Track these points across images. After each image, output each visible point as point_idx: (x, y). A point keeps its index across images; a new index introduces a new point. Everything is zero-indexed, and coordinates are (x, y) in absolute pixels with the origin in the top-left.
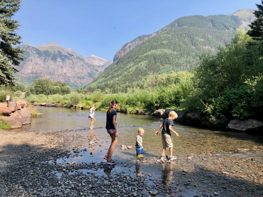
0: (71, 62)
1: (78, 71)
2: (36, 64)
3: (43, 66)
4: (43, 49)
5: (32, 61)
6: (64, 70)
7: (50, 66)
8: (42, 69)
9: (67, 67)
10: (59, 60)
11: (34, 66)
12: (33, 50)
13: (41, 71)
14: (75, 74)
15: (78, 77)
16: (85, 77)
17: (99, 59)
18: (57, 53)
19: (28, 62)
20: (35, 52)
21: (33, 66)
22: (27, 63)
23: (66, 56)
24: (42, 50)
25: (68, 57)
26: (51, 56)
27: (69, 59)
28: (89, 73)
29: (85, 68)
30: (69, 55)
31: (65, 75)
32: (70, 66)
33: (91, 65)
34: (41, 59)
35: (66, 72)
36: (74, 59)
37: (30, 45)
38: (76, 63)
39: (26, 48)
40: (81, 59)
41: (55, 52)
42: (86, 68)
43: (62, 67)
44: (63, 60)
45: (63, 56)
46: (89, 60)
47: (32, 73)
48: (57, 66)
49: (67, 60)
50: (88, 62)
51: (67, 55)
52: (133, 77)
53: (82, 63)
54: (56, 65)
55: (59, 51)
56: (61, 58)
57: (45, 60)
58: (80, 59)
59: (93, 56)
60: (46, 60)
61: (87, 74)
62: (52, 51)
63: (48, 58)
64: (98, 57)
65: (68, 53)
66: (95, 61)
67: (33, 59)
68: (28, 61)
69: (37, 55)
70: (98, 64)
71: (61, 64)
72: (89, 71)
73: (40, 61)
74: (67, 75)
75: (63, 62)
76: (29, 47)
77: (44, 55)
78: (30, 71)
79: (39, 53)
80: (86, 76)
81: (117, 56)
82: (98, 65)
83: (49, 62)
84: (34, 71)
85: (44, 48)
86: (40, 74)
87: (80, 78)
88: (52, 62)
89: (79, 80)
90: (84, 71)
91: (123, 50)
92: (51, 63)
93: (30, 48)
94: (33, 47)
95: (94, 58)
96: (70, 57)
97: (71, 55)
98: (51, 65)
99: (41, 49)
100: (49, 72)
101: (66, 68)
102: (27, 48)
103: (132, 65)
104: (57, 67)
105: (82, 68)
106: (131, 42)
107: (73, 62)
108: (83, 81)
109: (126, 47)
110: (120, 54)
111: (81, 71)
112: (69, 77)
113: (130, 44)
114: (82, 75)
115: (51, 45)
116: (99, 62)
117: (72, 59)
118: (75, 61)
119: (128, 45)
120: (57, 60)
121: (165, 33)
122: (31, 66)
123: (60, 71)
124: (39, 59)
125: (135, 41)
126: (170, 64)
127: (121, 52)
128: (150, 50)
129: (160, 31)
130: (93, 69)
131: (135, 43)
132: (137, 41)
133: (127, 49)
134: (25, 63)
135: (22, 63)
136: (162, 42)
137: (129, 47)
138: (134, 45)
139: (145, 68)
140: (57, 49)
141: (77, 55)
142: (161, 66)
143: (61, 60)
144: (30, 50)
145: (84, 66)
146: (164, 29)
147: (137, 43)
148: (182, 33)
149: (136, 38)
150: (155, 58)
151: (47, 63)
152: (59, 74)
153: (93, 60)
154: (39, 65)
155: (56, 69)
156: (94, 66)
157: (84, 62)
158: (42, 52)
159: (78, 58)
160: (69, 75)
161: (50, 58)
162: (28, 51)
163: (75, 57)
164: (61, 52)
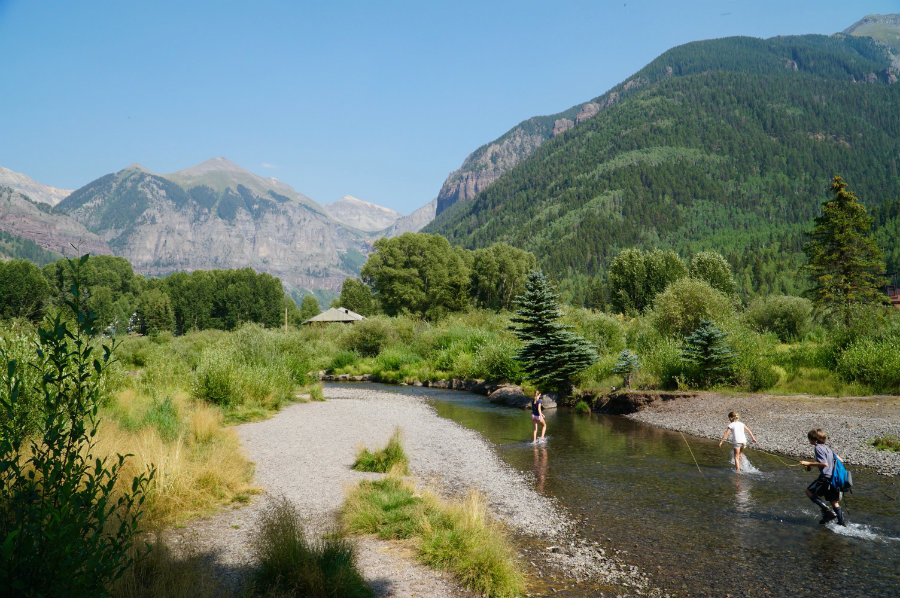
0: (282, 220)
1: (309, 253)
2: (170, 231)
3: (190, 238)
4: (189, 182)
5: (153, 221)
6: (261, 249)
7: (214, 237)
8: (187, 247)
9: (270, 239)
10: (242, 215)
11: (163, 240)
12: (158, 185)
13: (184, 254)
14: (299, 262)
15: (309, 270)
16: (331, 269)
17: (371, 209)
18: (236, 192)
19: (142, 228)
20: (163, 193)
21: (159, 240)
22: (137, 228)
23: (265, 203)
24: (186, 185)
25: (274, 206)
26: (217, 204)
27: (277, 212)
28: (342, 257)
29: (329, 239)
30: (273, 200)
31: (264, 266)
32: (281, 234)
33: (347, 231)
34: (184, 214)
35: (268, 256)
36: (291, 213)
37: (144, 169)
38: (299, 223)
39: (134, 180)
40: (315, 211)
41: (228, 189)
42: (333, 240)
43: (254, 241)
44: (257, 216)
45: (254, 202)
46: (337, 215)
47: (157, 264)
48: (238, 236)
49: (268, 216)
50: (337, 219)
51: (268, 197)
53: (318, 224)
54: (233, 233)
55: (241, 188)
56: (251, 210)
57: (196, 219)
58: (310, 209)
59: (350, 198)
60: (202, 218)
61: (336, 260)
62: (216, 187)
63: (206, 211)
64: (369, 204)
65: (273, 194)
66: (357, 217)
67: (158, 215)
68: (142, 223)
69: (170, 202)
70: (370, 224)
71: (251, 227)
72: (344, 251)
73: (179, 221)
74: (272, 267)
75: (256, 224)
76: (142, 176)
77: (194, 202)
78: (148, 258)
79: (177, 195)
80: (334, 266)
81: (453, 191)
82: (368, 228)
83: (210, 223)
84: (164, 255)
85: (189, 178)
86: (182, 264)
87: (315, 275)
88: (221, 225)
89: (312, 282)
90: (328, 249)
91: (472, 170)
92: (217, 228)
93: (148, 179)
94: (155, 177)
95: (353, 206)
96: (279, 205)
97: (283, 199)
98: (219, 233)
99: (180, 183)
100: (213, 257)
101: (268, 245)
102: (136, 181)
103: (556, 208)
104: (236, 241)
105: (321, 239)
106: (499, 141)
107: (289, 220)
108: (326, 286)
109: (483, 158)
110: (462, 185)
111: (318, 251)
112: (279, 273)
113: (497, 148)
114: (322, 265)
115: (212, 169)
116: (371, 221)
117: (285, 212)
118: (296, 218)
119: (490, 150)
120: (238, 217)
121: (654, 95)
122: (151, 238)
123: (247, 253)
124: (176, 217)
125: (510, 138)
126: (712, 197)
127: (465, 175)
128: (612, 153)
129: (613, 95)
130: (356, 243)
131: (512, 142)
132: (518, 139)
133: (486, 166)
134: (130, 232)
135: (121, 231)
136: (654, 124)
137: (494, 159)
138: (508, 149)
139: (619, 217)
140: (235, 180)
141: (299, 197)
142: (680, 207)
143: (249, 218)
144: (148, 185)
145: (327, 235)
146: (626, 87)
147: (518, 145)
148: (714, 90)
149: (515, 129)
150: (647, 178)
151: (204, 228)
152: (245, 262)
153: (351, 213)
154: (179, 234)
155: (234, 248)
156: (357, 233)
157: (324, 219)
158: (186, 190)
159: (306, 207)
160: (277, 265)
161: (214, 211)
162: (140, 189)
163: (295, 204)
164: (246, 189)
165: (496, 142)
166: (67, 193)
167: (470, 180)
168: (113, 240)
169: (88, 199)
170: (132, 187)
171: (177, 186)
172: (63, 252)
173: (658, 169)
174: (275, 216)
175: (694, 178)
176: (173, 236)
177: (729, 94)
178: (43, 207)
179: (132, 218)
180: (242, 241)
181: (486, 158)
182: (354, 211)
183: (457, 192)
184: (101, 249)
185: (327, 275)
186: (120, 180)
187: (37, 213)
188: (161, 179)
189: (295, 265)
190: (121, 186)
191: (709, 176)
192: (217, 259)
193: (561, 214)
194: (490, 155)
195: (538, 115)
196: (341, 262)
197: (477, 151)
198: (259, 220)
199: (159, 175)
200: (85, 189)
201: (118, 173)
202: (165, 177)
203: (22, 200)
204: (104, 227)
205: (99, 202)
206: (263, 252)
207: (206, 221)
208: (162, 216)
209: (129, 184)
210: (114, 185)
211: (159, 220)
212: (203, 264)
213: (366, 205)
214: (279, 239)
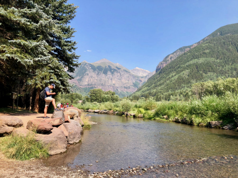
0: (119, 74)
1: (125, 82)
2: (92, 77)
3: (96, 79)
4: (97, 65)
5: (88, 75)
7: (102, 78)
8: (96, 81)
9: (115, 79)
10: (109, 73)
11: (90, 79)
12: (89, 66)
13: (95, 83)
15: (125, 87)
17: (143, 71)
18: (108, 67)
19: (85, 76)
20: (90, 68)
23: (115, 70)
25: (117, 71)
26: (103, 70)
27: (117, 72)
28: (133, 84)
30: (117, 69)
31: (114, 86)
33: (135, 77)
34: (95, 73)
35: (115, 83)
36: (121, 72)
37: (86, 62)
38: (123, 75)
40: (127, 72)
41: (106, 66)
42: (131, 79)
43: (111, 79)
44: (112, 73)
45: (112, 70)
46: (134, 72)
47: (88, 85)
48: (108, 78)
49: (115, 73)
50: (133, 74)
51: (116, 68)
52: (175, 85)
53: (128, 75)
54: (106, 77)
55: (109, 66)
56: (111, 72)
57: (98, 74)
58: (126, 71)
59: (137, 68)
60: (99, 74)
61: (132, 84)
62: (103, 66)
63: (100, 72)
65: (117, 67)
66: (139, 73)
67: (89, 73)
68: (85, 75)
69: (92, 70)
70: (142, 75)
71: (111, 76)
72: (134, 82)
74: (116, 86)
75: (112, 75)
77: (98, 70)
78: (86, 83)
79: (94, 68)
80: (131, 86)
81: (160, 67)
82: (142, 76)
83: (101, 75)
84: (90, 83)
86: (94, 85)
87: (126, 88)
88: (104, 75)
89: (126, 90)
90: (130, 82)
91: (165, 61)
93: (87, 64)
94: (89, 64)
95: (138, 70)
96: (118, 71)
97: (119, 69)
98: (103, 78)
99: (95, 65)
100: (101, 83)
101: (115, 80)
102: (84, 65)
103: (174, 74)
104: (107, 79)
105: (128, 79)
106: (173, 54)
107: (120, 74)
108: (129, 91)
109: (168, 58)
110: (162, 65)
111: (128, 82)
112: (118, 87)
113: (172, 55)
114: (128, 85)
115: (103, 61)
116: (142, 74)
118: (122, 74)
119: (170, 56)
120: (108, 73)
121: (207, 43)
122: (87, 79)
123: (110, 82)
124: (93, 73)
125: (176, 53)
126: (214, 71)
127: (163, 63)
128: (191, 59)
129: (201, 41)
130: (138, 80)
131: (176, 54)
133: (168, 60)
134: (82, 77)
135: (80, 77)
136: (204, 51)
137: (171, 58)
138: (175, 56)
139: (187, 77)
140: (108, 64)
141: (124, 68)
142: (204, 74)
143: (111, 74)
144: (87, 66)
145: (130, 78)
146: (205, 39)
147: (178, 54)
148: (225, 41)
149: (178, 50)
150: (197, 66)
151: (100, 76)
152: (109, 85)
153: (137, 72)
154: (94, 78)
155: (107, 81)
156: (138, 77)
157: (129, 74)
158: (96, 67)
159: (125, 71)
160: (117, 85)
161: (102, 72)
162: (85, 67)
163: (122, 70)
164: (110, 66)
165: (172, 54)
167: (164, 64)
168: (79, 79)
170: (84, 66)
171: (94, 66)
173: (201, 64)
175: (210, 66)
176: (92, 78)
177: (229, 42)
179: (83, 74)
180: (109, 79)
181: (169, 58)
182: (138, 71)
184: (75, 81)
185: (129, 88)
188: (90, 64)
189: (121, 85)
190: (81, 66)
191: (215, 66)
192: (102, 84)
193: (175, 75)
194: (170, 57)
196: (133, 85)
197: (167, 56)
198: (113, 74)
202: (92, 64)
204: (77, 76)
206: (114, 82)
207: (100, 74)
208: (90, 73)
209: (83, 66)
211: (89, 74)
212: (99, 85)
213: (141, 70)
214: (118, 79)
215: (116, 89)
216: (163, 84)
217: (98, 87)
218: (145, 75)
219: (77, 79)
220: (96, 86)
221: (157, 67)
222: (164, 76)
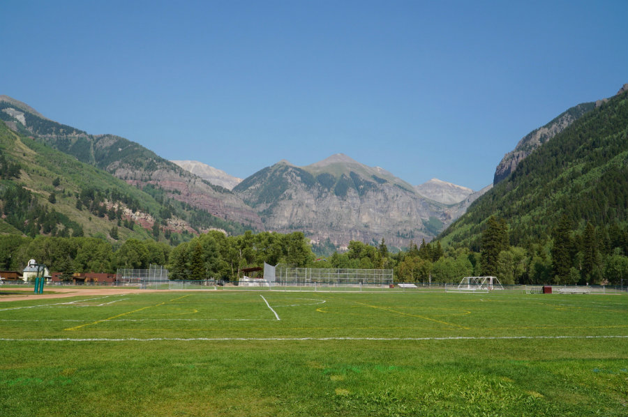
0: (380, 196)
1: (399, 220)
2: (300, 204)
3: (314, 209)
4: (318, 171)
5: (290, 198)
6: (364, 217)
7: (331, 208)
8: (312, 215)
9: (371, 210)
10: (352, 192)
11: (295, 210)
12: (296, 174)
13: (309, 220)
14: (391, 227)
15: (399, 233)
16: (415, 232)
17: (452, 188)
18: (349, 176)
19: (282, 202)
20: (299, 178)
21: (293, 210)
22: (280, 203)
23: (369, 185)
24: (315, 173)
25: (375, 186)
26: (335, 186)
27: (376, 190)
28: (425, 224)
29: (415, 210)
30: (375, 182)
31: (366, 229)
32: (379, 206)
33: (430, 204)
34: (312, 193)
35: (369, 222)
36: (387, 191)
37: (289, 163)
38: (393, 198)
39: (282, 170)
40: (406, 190)
41: (343, 175)
42: (418, 210)
43: (359, 211)
44: (362, 193)
45: (361, 184)
46: (426, 193)
47: (291, 227)
48: (347, 208)
49: (370, 193)
50: (424, 196)
51: (371, 180)
53: (407, 198)
54: (344, 206)
55: (352, 174)
56: (358, 189)
57: (320, 196)
58: (403, 188)
59: (435, 180)
60: (323, 195)
61: (420, 225)
62: (336, 174)
63: (326, 190)
64: (450, 184)
65: (375, 178)
66: (441, 194)
67: (293, 194)
68: (282, 199)
69: (303, 185)
70: (450, 199)
71: (357, 201)
72: (427, 219)
73: (308, 198)
74: (371, 230)
75: (361, 199)
76: (287, 167)
77: (319, 185)
78: (285, 223)
79: (308, 179)
80: (418, 230)
81: (507, 166)
82: (449, 202)
83: (328, 198)
84: (295, 221)
85: (318, 168)
86: (307, 227)
87: (403, 236)
88: (335, 199)
89: (401, 242)
90: (414, 217)
91: (523, 150)
92: (332, 202)
93: (290, 170)
94: (295, 168)
95: (437, 186)
96: (379, 186)
97: (382, 181)
98: (334, 206)
99: (312, 172)
100: (329, 222)
101: (369, 214)
102: (283, 171)
103: (579, 168)
104: (346, 211)
105: (409, 210)
106: (548, 125)
107: (386, 196)
109: (532, 140)
111: (406, 218)
112: (377, 234)
113: (546, 131)
114: (409, 229)
115: (334, 161)
116: (451, 196)
117: (382, 191)
118: (391, 195)
119: (539, 133)
120: (348, 194)
122: (288, 209)
123: (354, 220)
124: (306, 194)
125: (558, 122)
127: (517, 154)
130: (437, 212)
131: (560, 126)
132: (565, 122)
133: (535, 145)
134: (275, 205)
135: (269, 204)
137: (542, 139)
140: (349, 169)
141: (396, 180)
143: (357, 195)
144: (289, 174)
145: (414, 206)
147: (565, 127)
149: (563, 114)
151: (324, 202)
152: (351, 226)
153: (436, 191)
154: (307, 206)
155: (344, 216)
156: (438, 206)
157: (412, 195)
158: (314, 176)
159: (400, 187)
160: (375, 229)
161: (332, 190)
162: (284, 176)
163: (391, 185)
164: (357, 175)
165: (544, 127)
166: (239, 180)
168: (264, 211)
169: (252, 184)
170: (279, 175)
171: (309, 174)
172: (226, 218)
174: (375, 193)
176: (302, 208)
178: (218, 189)
179: (277, 196)
180: (350, 212)
181: (536, 139)
182: (438, 189)
183: (510, 168)
184: (252, 216)
185: (413, 237)
186: (273, 171)
187: (211, 192)
188: (299, 169)
189: (388, 228)
190: (273, 175)
192: (332, 224)
193: (585, 171)
194: (539, 137)
195: (585, 102)
196: (424, 227)
197: (529, 135)
198: (364, 196)
199: (298, 167)
200: (251, 178)
201: (272, 167)
202: (302, 168)
203: (203, 183)
204: (260, 202)
205: (258, 185)
206: (365, 219)
207: (325, 197)
208: (296, 194)
209: (278, 173)
210: (269, 174)
211: (294, 197)
212: (322, 227)
213: (448, 185)
214: (377, 210)
215: (373, 240)
216: (537, 203)
217: (320, 233)
218: (458, 200)
219: (261, 211)
220: (312, 231)
221: (497, 169)
222: (535, 180)
